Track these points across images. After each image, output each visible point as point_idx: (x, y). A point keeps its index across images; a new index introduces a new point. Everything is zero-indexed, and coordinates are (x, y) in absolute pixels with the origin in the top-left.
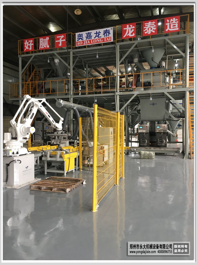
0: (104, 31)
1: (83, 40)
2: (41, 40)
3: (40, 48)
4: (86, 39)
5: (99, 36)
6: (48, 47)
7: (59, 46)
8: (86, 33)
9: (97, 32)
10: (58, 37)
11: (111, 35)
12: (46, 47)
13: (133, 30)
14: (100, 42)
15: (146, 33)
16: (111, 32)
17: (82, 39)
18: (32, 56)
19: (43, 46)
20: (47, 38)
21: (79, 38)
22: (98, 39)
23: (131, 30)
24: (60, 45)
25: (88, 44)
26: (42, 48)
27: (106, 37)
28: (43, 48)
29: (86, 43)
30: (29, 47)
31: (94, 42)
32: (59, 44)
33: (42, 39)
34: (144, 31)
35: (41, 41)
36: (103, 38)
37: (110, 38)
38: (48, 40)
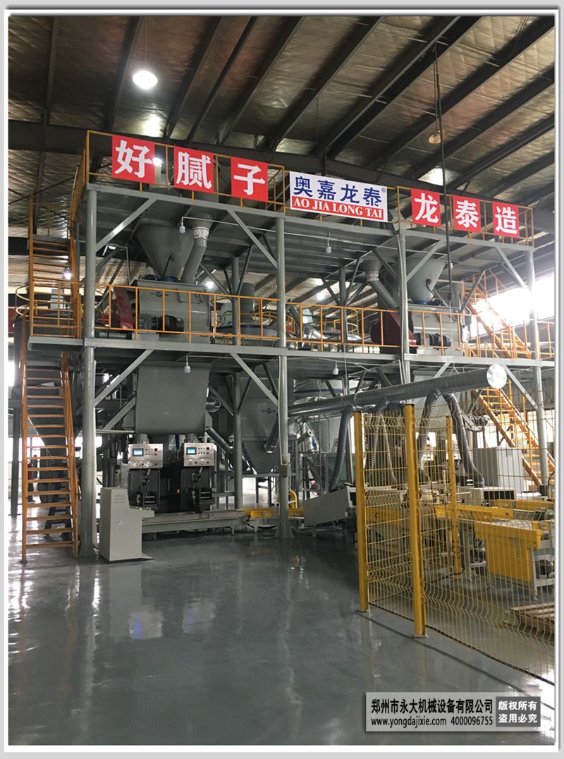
0: (366, 189)
1: (311, 196)
2: (183, 157)
3: (178, 182)
4: (320, 197)
5: (354, 199)
6: (208, 185)
7: (246, 193)
8: (319, 181)
9: (347, 185)
10: (240, 166)
11: (383, 205)
12: (200, 184)
13: (434, 209)
14: (355, 215)
15: (460, 223)
16: (384, 196)
17: (309, 193)
18: (146, 200)
19: (191, 177)
20: (204, 157)
21: (300, 187)
22: (352, 206)
23: (431, 208)
24: (250, 191)
25: (325, 211)
26: (186, 182)
27: (370, 206)
28: (191, 184)
29: (321, 208)
30: (135, 165)
31: (341, 211)
32: (247, 189)
33: (186, 155)
34: (457, 217)
35: (184, 160)
36: (363, 207)
37: (380, 211)
38: (207, 164)
